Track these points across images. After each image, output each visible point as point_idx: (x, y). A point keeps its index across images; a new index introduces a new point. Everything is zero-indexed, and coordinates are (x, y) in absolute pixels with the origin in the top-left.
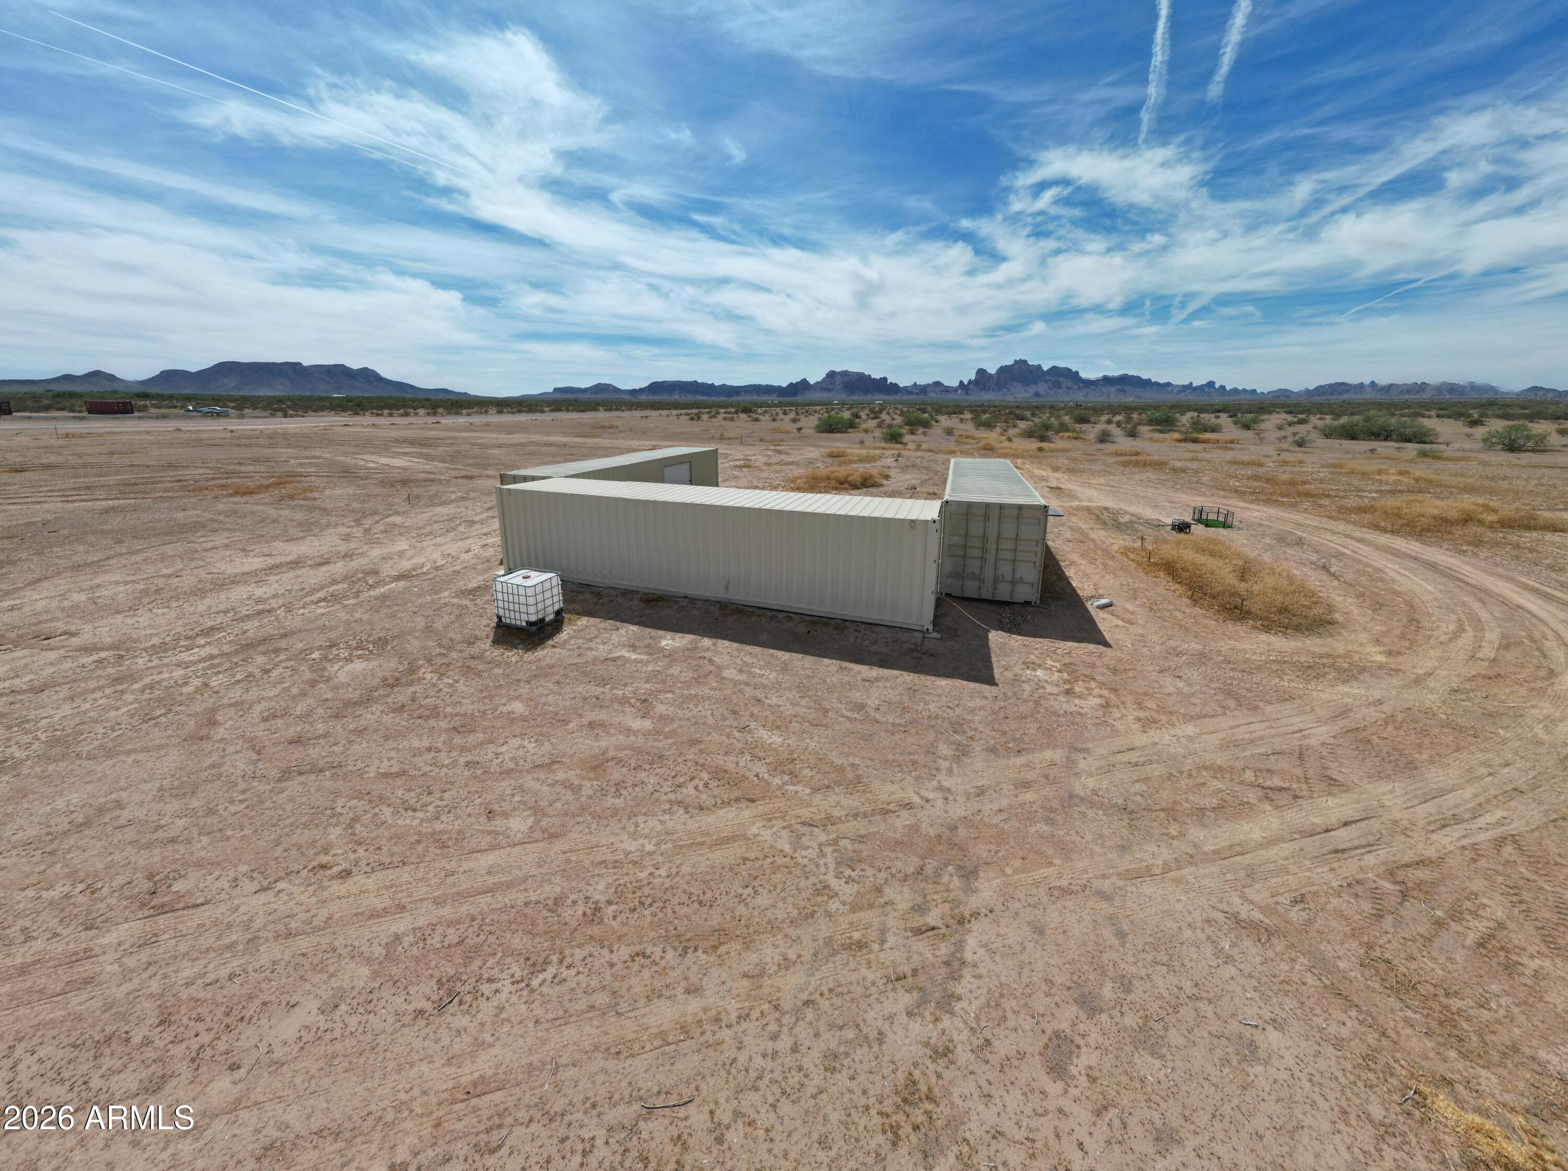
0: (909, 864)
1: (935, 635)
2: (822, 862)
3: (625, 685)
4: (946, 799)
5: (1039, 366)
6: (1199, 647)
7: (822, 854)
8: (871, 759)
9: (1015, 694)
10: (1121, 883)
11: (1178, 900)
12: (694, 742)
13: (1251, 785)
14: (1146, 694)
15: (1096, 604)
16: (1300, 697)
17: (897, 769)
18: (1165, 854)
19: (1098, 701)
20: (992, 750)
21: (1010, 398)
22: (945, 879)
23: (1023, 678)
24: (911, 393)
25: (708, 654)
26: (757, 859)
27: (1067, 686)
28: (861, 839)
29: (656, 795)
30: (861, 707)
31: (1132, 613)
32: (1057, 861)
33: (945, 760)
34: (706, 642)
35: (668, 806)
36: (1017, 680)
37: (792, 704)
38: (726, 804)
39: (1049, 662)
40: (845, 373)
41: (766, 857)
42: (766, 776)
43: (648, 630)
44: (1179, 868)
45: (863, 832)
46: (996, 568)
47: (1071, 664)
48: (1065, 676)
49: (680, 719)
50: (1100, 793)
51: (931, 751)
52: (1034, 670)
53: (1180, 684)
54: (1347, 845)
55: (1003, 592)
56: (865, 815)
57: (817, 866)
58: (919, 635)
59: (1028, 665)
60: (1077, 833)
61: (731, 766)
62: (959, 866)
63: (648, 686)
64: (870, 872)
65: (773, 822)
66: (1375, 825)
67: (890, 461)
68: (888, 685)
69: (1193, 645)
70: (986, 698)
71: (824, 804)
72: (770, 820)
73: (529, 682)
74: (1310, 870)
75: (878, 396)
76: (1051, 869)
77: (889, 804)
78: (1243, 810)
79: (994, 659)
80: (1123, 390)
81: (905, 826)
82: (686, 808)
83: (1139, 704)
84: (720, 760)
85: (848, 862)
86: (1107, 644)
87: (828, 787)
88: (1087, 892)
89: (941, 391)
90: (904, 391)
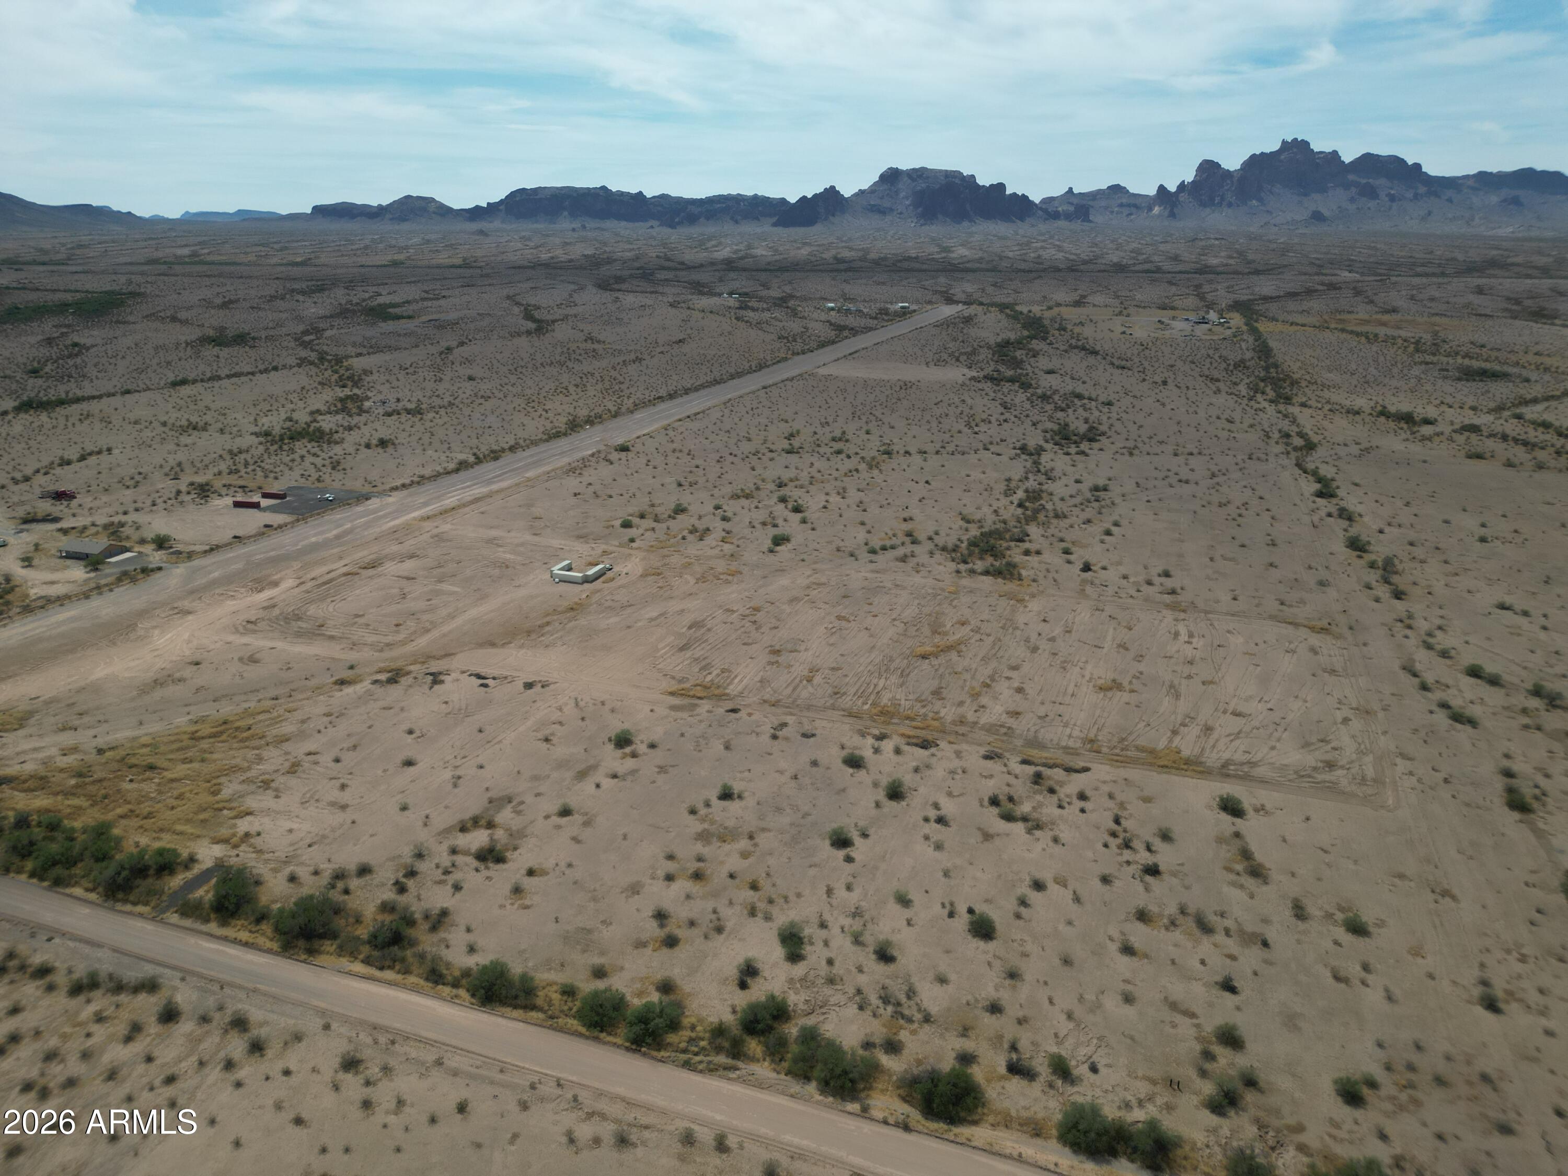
5: (1335, 153)
40: (919, 174)
75: (983, 226)
89: (1121, 205)
90: (1040, 212)
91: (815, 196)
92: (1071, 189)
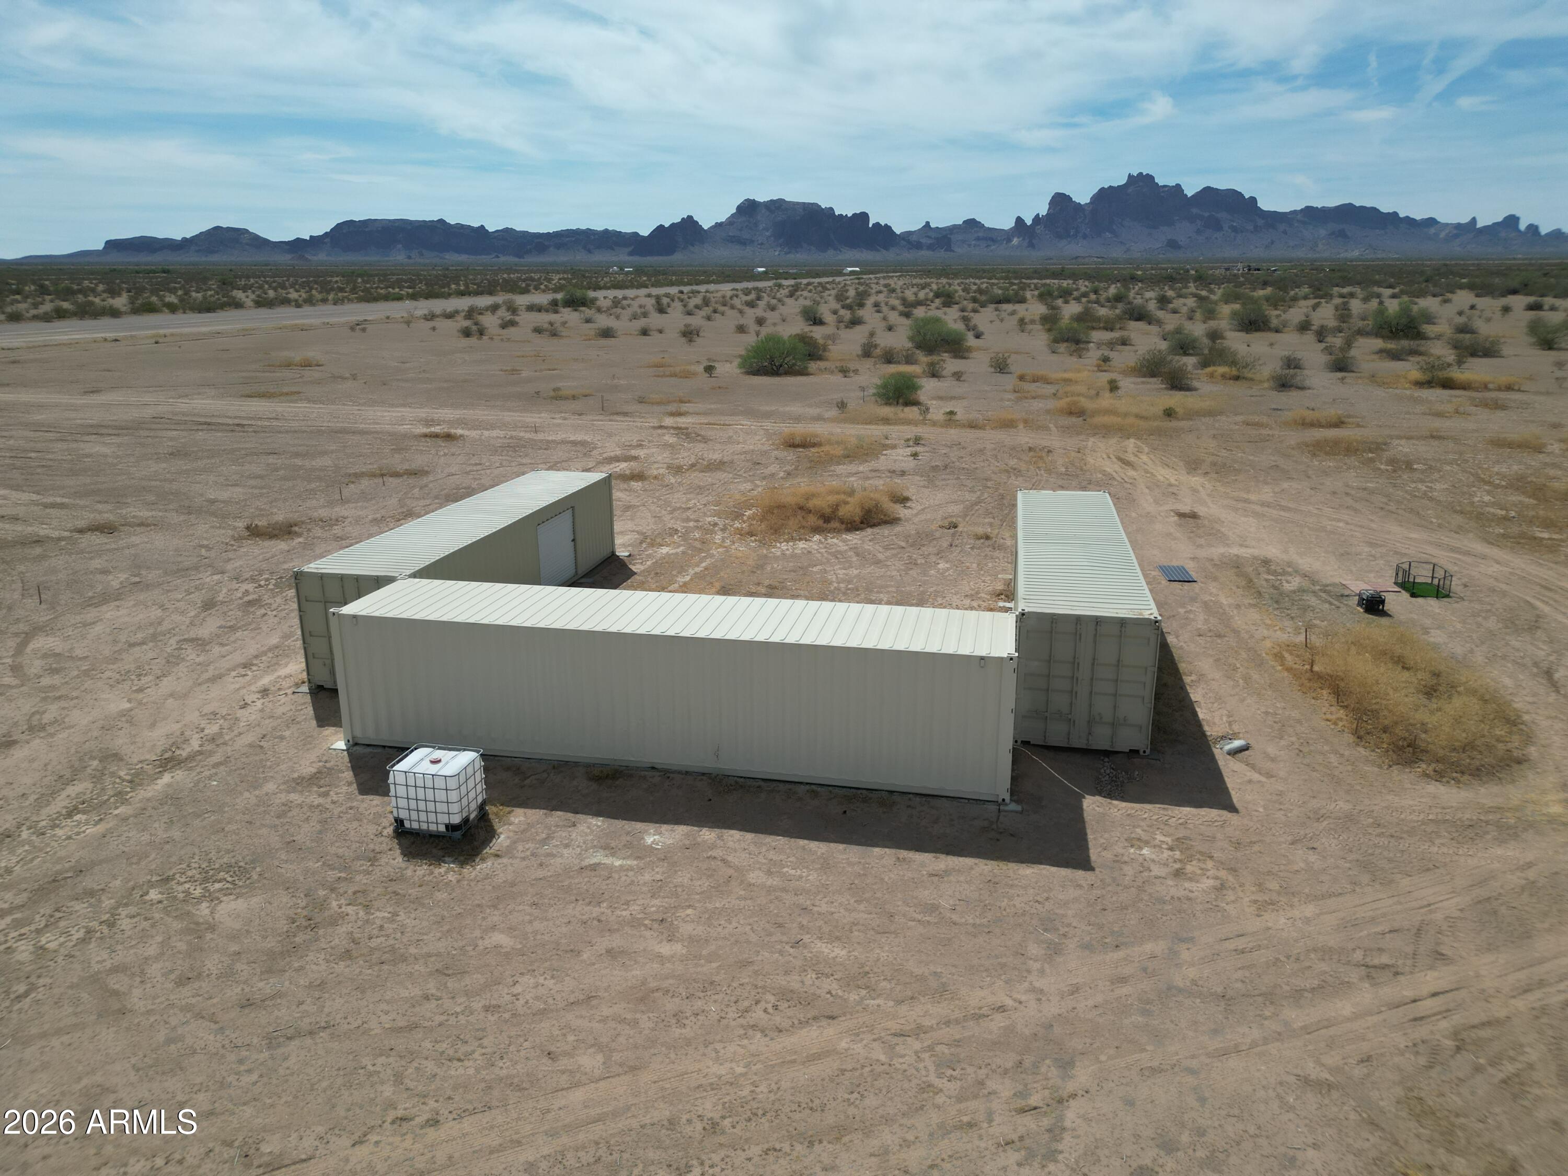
0: (1008, 1060)
1: (1013, 807)
2: (921, 1066)
3: (627, 903)
4: (1039, 1000)
5: (1178, 186)
6: (1347, 807)
7: (919, 1059)
8: (954, 966)
9: (1114, 879)
10: (1208, 1061)
11: (1258, 1070)
12: (745, 964)
13: (1357, 965)
14: (1269, 873)
15: (1227, 747)
16: (1445, 865)
17: (984, 974)
18: (1256, 1034)
19: (1211, 882)
20: (1087, 947)
21: (1117, 253)
22: (1043, 1069)
23: (1126, 858)
24: (918, 246)
25: (717, 853)
26: (854, 1069)
27: (1178, 866)
28: (957, 1043)
29: (724, 1022)
30: (934, 908)
31: (1273, 760)
32: (1148, 1048)
33: (1036, 961)
34: (707, 835)
35: (742, 1032)
36: (1118, 861)
37: (846, 909)
38: (804, 1023)
39: (1160, 837)
40: (777, 205)
41: (863, 1067)
42: (840, 993)
43: (619, 824)
44: (1265, 1044)
45: (957, 1037)
46: (1090, 706)
47: (1185, 838)
48: (1177, 854)
49: (716, 939)
50: (1200, 983)
51: (1021, 954)
52: (1141, 848)
53: (1312, 857)
54: (1428, 1013)
55: (1101, 741)
56: (957, 1022)
57: (917, 1070)
58: (993, 807)
59: (1132, 842)
60: (1172, 1021)
61: (796, 986)
62: (1056, 1059)
63: (656, 902)
64: (970, 1070)
65: (861, 1036)
66: (1463, 993)
67: (900, 457)
68: (962, 879)
69: (1341, 804)
70: (1080, 886)
71: (911, 1014)
72: (858, 1035)
73: (495, 907)
74: (1385, 1035)
75: (849, 254)
76: (1143, 1055)
77: (980, 1008)
78: (1343, 987)
79: (1090, 837)
80: (1342, 234)
81: (1000, 1028)
82: (762, 1031)
83: (1260, 885)
84: (782, 981)
85: (946, 1065)
86: (1232, 809)
87: (912, 998)
88: (1176, 1069)
89: (978, 239)
90: (903, 243)
91: (673, 225)
92: (928, 223)
